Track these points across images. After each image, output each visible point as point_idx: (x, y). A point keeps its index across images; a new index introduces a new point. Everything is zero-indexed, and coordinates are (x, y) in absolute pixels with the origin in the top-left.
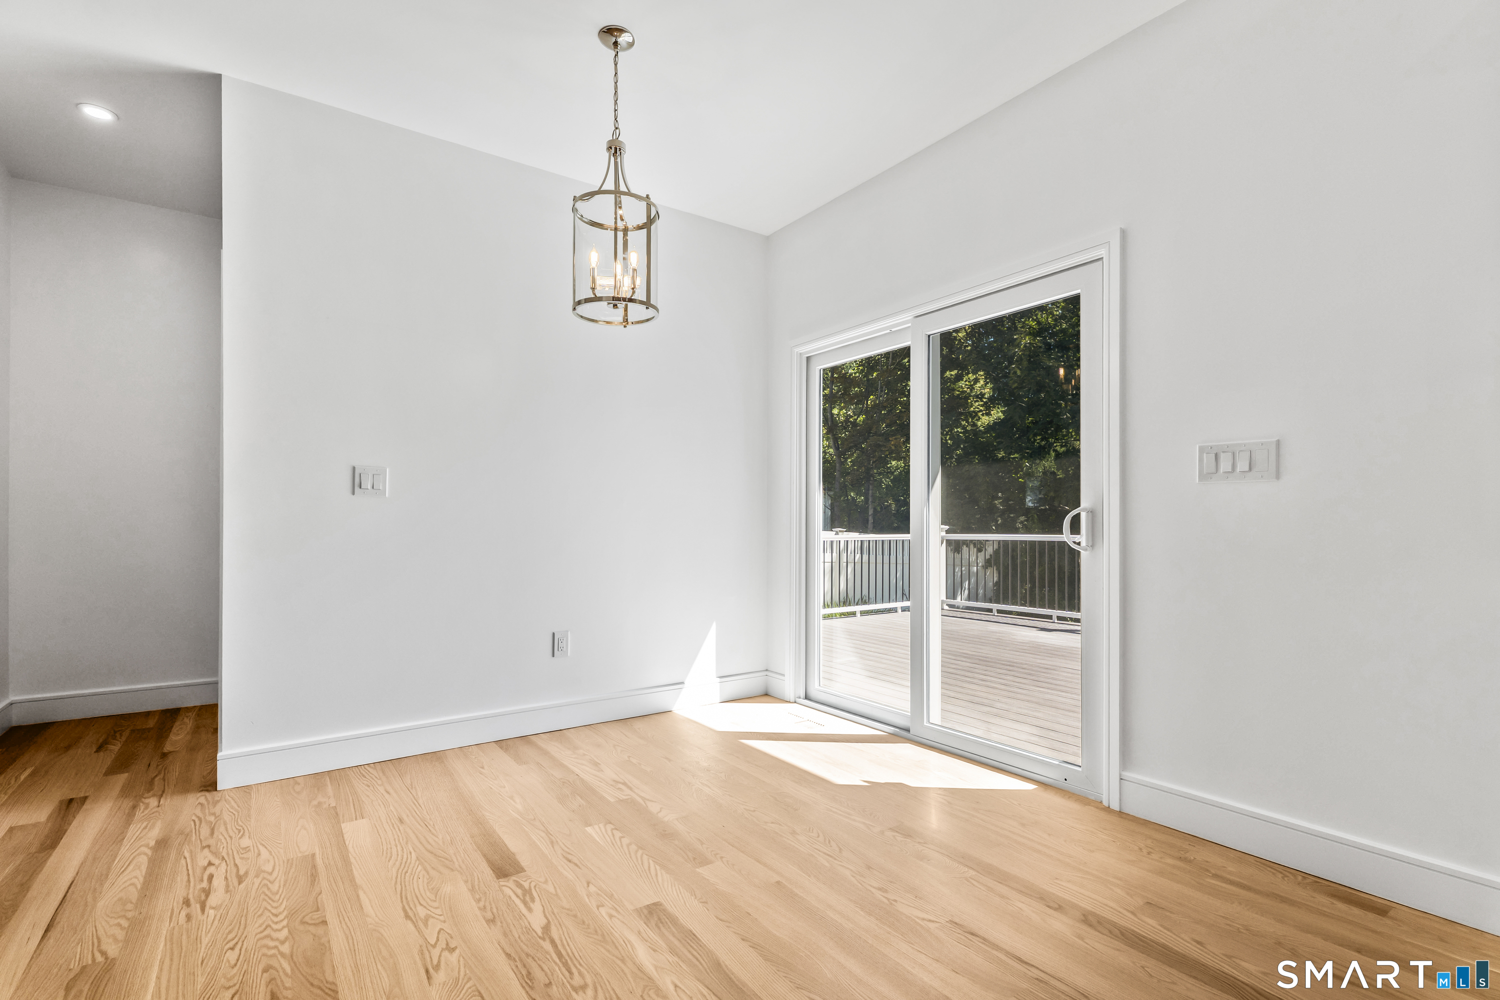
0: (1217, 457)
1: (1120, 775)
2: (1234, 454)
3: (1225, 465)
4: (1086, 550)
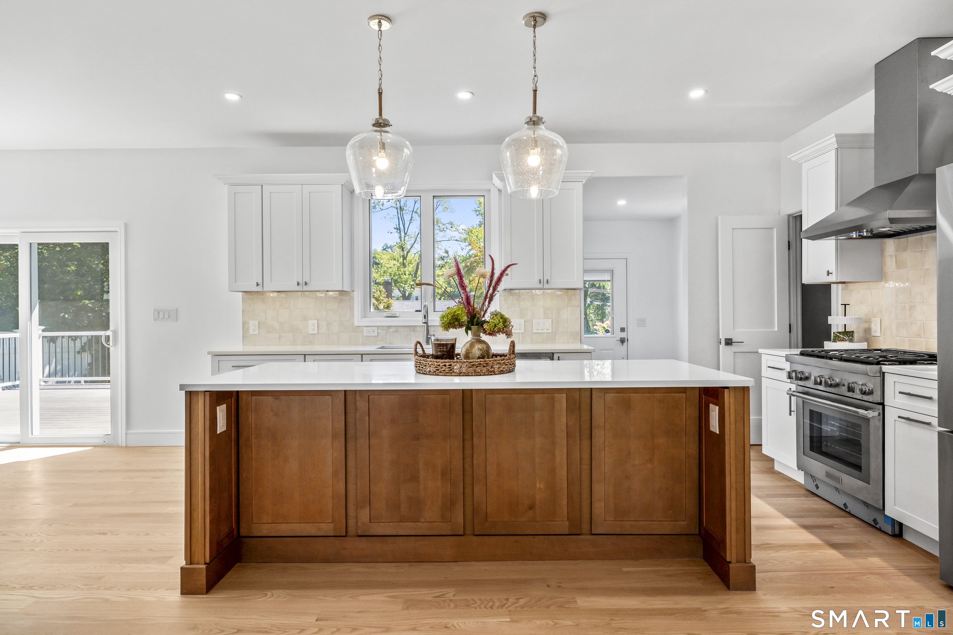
0: (159, 313)
1: (126, 432)
2: (164, 312)
3: (161, 316)
4: (112, 347)
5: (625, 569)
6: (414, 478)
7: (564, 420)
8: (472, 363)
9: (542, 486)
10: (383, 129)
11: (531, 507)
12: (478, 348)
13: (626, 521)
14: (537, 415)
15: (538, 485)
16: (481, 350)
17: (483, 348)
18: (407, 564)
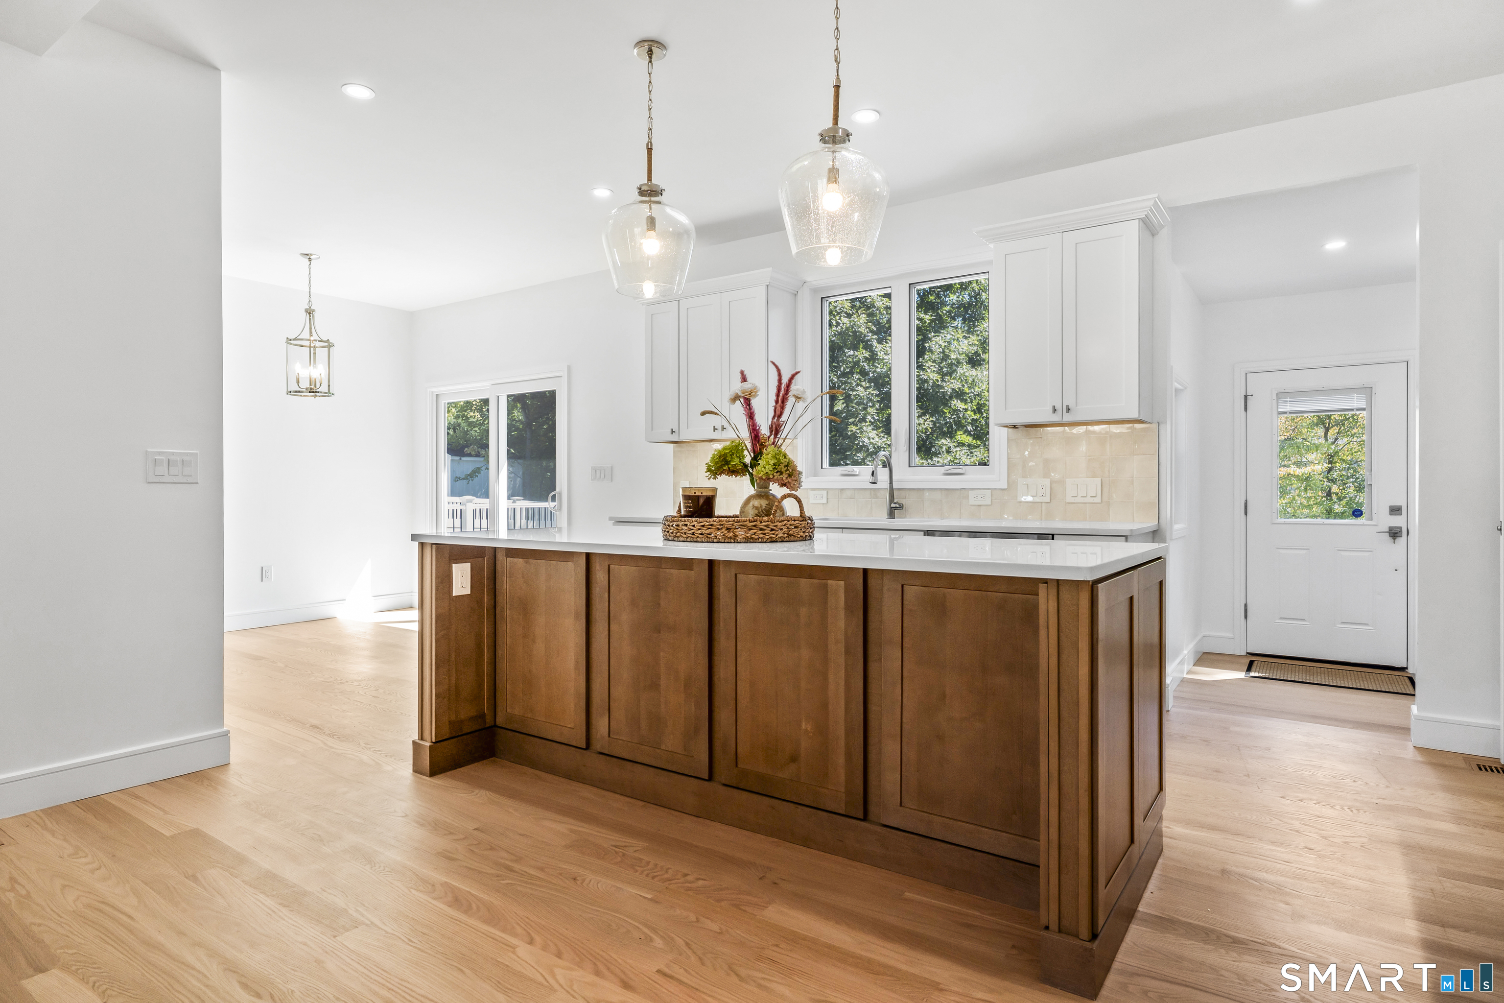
0: (596, 471)
2: (600, 471)
3: (598, 476)
4: (557, 511)
5: (908, 895)
6: (654, 686)
7: (842, 624)
8: (701, 522)
9: (809, 728)
10: (653, 199)
11: (794, 759)
12: (753, 506)
13: (936, 815)
14: (803, 611)
15: (804, 726)
16: (757, 508)
17: (761, 504)
18: (641, 803)
